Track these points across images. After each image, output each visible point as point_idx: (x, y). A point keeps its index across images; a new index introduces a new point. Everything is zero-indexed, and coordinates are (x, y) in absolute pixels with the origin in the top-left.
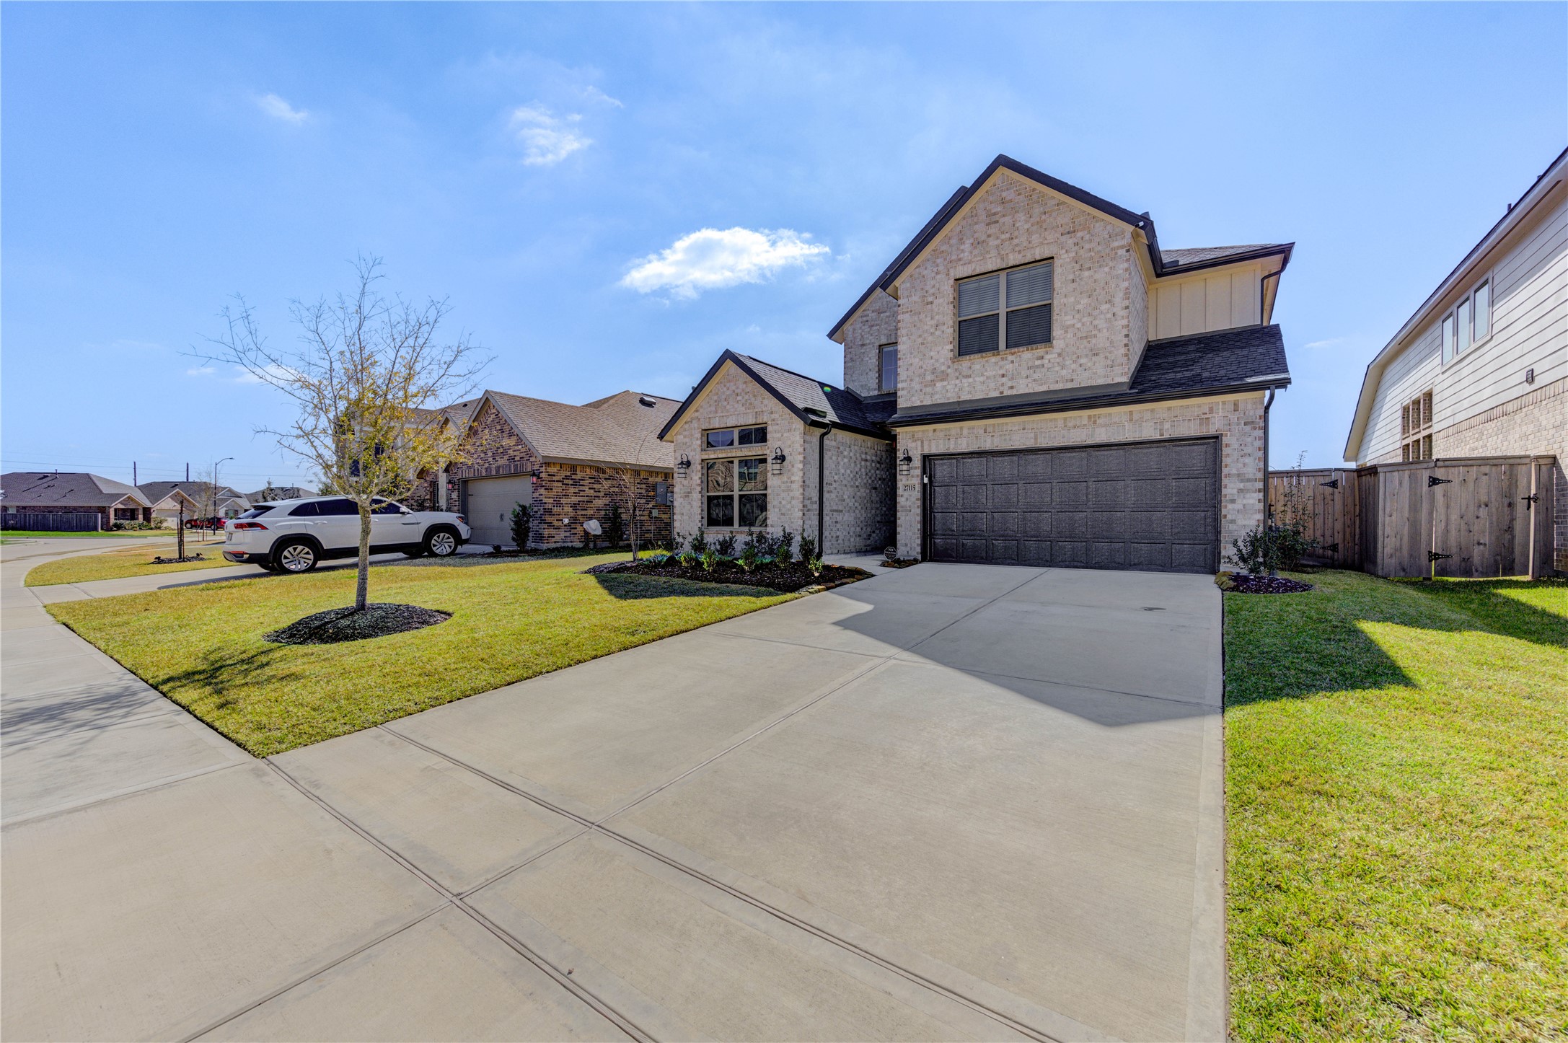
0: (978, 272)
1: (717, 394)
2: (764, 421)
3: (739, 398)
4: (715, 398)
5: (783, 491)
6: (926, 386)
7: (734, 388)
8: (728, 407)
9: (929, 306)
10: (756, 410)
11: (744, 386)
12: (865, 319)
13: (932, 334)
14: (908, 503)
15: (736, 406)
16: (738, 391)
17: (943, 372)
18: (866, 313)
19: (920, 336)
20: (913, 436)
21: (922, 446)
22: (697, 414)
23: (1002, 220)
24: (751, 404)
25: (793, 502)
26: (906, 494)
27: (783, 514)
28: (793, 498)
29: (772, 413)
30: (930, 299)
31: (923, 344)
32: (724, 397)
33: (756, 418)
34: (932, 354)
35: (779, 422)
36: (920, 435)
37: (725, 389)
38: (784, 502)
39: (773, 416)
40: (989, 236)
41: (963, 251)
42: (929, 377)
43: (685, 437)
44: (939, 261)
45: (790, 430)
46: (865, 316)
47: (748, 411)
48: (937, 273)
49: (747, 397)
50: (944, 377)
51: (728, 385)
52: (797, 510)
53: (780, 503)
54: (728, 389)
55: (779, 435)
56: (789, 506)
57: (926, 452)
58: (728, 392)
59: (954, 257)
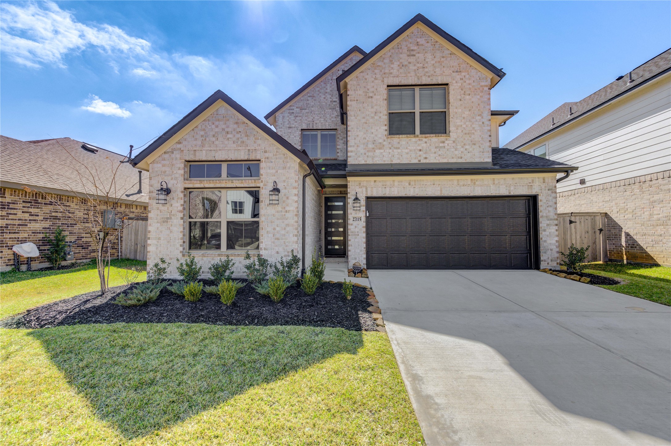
0: (403, 83)
1: (204, 130)
2: (258, 158)
3: (229, 136)
4: (202, 133)
5: (278, 219)
6: (368, 151)
7: (224, 127)
8: (217, 142)
9: (370, 99)
10: (249, 148)
11: (236, 126)
12: (291, 111)
13: (372, 117)
14: (357, 230)
15: (226, 142)
16: (229, 130)
17: (380, 143)
18: (292, 108)
19: (364, 118)
20: (360, 184)
21: (367, 191)
22: (179, 146)
23: (417, 55)
24: (243, 142)
25: (288, 229)
26: (355, 223)
27: (278, 239)
28: (288, 225)
29: (266, 152)
30: (371, 95)
31: (366, 123)
32: (212, 133)
33: (249, 154)
34: (373, 131)
35: (273, 160)
36: (365, 183)
37: (213, 126)
38: (278, 229)
39: (267, 155)
40: (410, 63)
41: (392, 68)
42: (371, 146)
43: (164, 166)
44: (376, 71)
45: (284, 168)
46: (292, 110)
47: (240, 148)
48: (376, 79)
49: (238, 136)
50: (381, 147)
51: (217, 123)
52: (291, 235)
53: (274, 229)
54: (217, 127)
55: (274, 171)
56: (283, 232)
57: (369, 195)
58: (217, 130)
59: (387, 71)
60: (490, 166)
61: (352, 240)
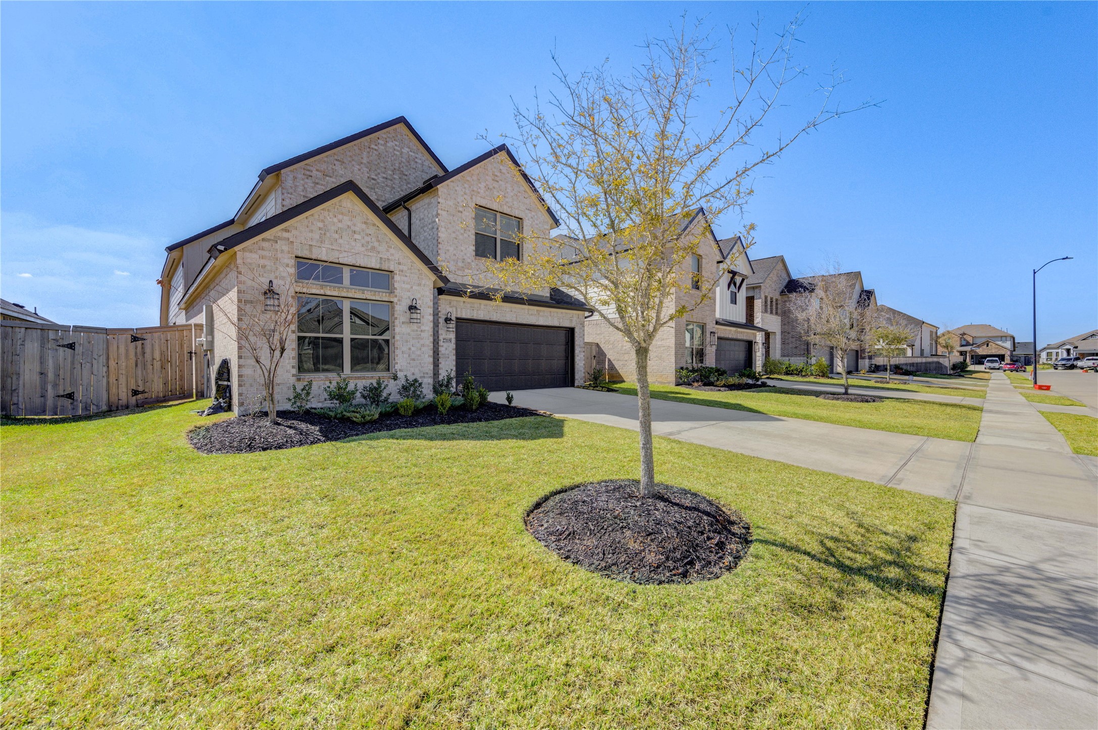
0: (488, 206)
1: (323, 221)
2: (392, 269)
3: (356, 236)
4: (320, 225)
5: (413, 338)
6: (458, 269)
7: (349, 223)
8: (341, 241)
9: (460, 214)
10: (381, 256)
11: (364, 226)
13: (462, 234)
14: (447, 352)
15: (353, 243)
16: (357, 229)
17: (469, 263)
19: (454, 232)
20: (450, 303)
21: (457, 311)
22: (286, 235)
23: (500, 182)
24: (373, 248)
25: (423, 349)
26: (445, 345)
27: (414, 360)
28: (423, 345)
29: (399, 264)
30: (461, 209)
31: (456, 239)
32: (333, 228)
33: (381, 263)
34: (463, 248)
35: (408, 275)
36: (454, 303)
37: (335, 220)
38: (413, 349)
39: (401, 267)
40: (494, 188)
41: (480, 188)
42: (460, 264)
43: (263, 257)
44: (466, 185)
45: (419, 285)
47: (370, 254)
48: (465, 194)
49: (368, 239)
50: (469, 266)
51: (340, 217)
52: (427, 356)
53: (410, 349)
54: (340, 221)
55: (408, 286)
56: (419, 353)
57: (459, 316)
58: (340, 225)
59: (475, 189)
60: (548, 300)
61: (443, 363)
